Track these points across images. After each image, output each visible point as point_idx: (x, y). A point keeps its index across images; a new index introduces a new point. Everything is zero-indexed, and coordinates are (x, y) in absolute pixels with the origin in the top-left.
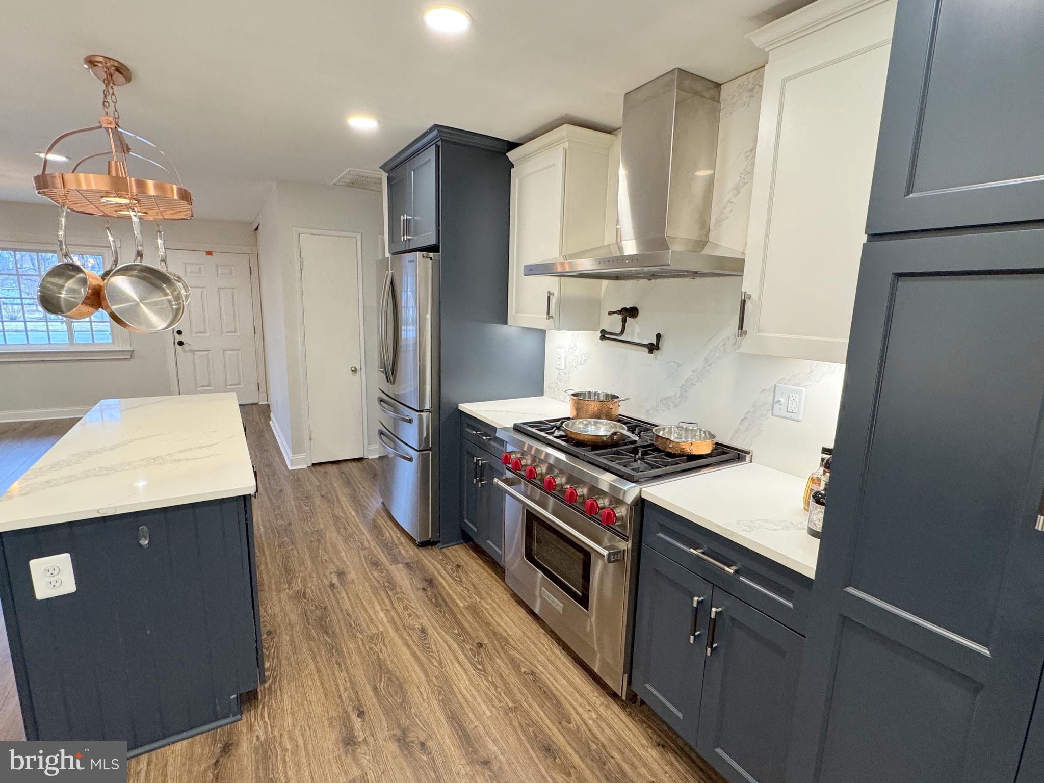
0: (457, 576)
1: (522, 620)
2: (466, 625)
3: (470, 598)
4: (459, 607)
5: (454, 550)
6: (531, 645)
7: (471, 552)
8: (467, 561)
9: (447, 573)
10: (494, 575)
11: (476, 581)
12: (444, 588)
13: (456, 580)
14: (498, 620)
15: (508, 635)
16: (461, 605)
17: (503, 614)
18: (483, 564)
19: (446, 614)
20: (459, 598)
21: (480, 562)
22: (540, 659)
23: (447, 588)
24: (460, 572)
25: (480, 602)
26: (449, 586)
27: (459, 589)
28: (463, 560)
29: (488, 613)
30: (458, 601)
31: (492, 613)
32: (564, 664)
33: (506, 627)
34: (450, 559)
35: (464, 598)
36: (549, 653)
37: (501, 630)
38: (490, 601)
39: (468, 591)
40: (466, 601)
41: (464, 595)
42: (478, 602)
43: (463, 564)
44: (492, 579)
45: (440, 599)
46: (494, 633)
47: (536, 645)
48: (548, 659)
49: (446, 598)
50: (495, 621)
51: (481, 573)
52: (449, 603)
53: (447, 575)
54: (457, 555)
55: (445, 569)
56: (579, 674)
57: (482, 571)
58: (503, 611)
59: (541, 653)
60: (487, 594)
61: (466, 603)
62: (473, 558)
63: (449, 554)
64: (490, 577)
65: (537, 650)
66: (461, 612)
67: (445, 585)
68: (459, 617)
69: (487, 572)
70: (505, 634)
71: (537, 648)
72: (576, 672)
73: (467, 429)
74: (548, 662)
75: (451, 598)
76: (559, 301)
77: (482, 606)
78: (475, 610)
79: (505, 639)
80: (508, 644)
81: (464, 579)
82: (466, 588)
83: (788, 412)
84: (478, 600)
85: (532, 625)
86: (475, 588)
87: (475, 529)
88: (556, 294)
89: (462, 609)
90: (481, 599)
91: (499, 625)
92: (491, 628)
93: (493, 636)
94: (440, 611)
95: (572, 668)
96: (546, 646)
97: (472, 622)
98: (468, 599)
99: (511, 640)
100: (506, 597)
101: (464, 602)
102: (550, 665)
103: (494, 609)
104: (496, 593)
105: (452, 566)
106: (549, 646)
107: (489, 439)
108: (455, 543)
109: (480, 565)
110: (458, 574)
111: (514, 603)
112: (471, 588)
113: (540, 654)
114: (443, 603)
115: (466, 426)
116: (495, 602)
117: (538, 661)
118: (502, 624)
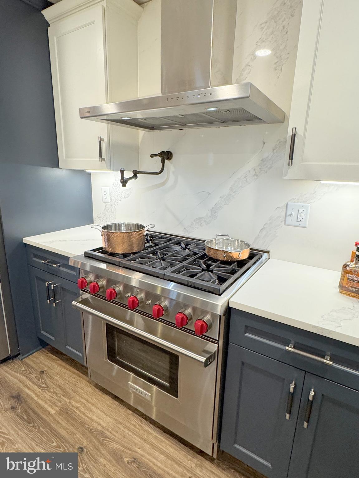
0: (42, 383)
1: (110, 407)
2: (63, 432)
3: (60, 402)
4: (52, 415)
5: (34, 357)
6: (125, 430)
7: (51, 355)
8: (48, 365)
9: (33, 382)
10: (76, 371)
11: (61, 382)
12: (32, 399)
13: (43, 387)
14: (90, 415)
15: (103, 427)
16: (53, 412)
17: (93, 408)
18: (63, 364)
19: (41, 428)
20: (50, 406)
21: (60, 362)
22: (136, 441)
23: (36, 398)
24: (45, 377)
25: (70, 402)
26: (37, 395)
27: (48, 395)
28: (45, 365)
29: (80, 411)
30: (50, 409)
31: (83, 410)
32: (156, 438)
33: (99, 420)
34: (33, 368)
35: (54, 404)
36: (141, 432)
37: (96, 425)
38: (78, 398)
39: (57, 394)
40: (56, 406)
41: (54, 400)
42: (68, 404)
43: (46, 369)
44: (75, 376)
45: (32, 414)
46: (91, 431)
47: (128, 429)
48: (142, 439)
49: (36, 409)
50: (88, 417)
51: (64, 373)
52: (41, 414)
53: (33, 385)
54: (38, 361)
55: (30, 380)
56: (171, 444)
57: (64, 370)
58: (93, 405)
59: (135, 434)
60: (74, 392)
61: (58, 409)
62: (53, 360)
63: (31, 363)
64: (72, 374)
65: (131, 434)
66: (55, 419)
67: (33, 396)
68: (54, 425)
69: (69, 370)
70: (100, 428)
71: (130, 431)
72: (167, 442)
73: (34, 259)
74: (143, 443)
75: (42, 408)
76: (109, 146)
77: (72, 406)
78: (67, 413)
79: (102, 433)
80: (106, 437)
81: (50, 384)
82: (54, 393)
83: (297, 221)
84: (68, 401)
85: (120, 409)
86: (62, 389)
87: (53, 338)
88: (106, 140)
89: (54, 416)
90: (70, 399)
91: (92, 420)
92: (87, 426)
93: (90, 435)
94: (33, 426)
95: (164, 439)
96: (137, 426)
97: (67, 426)
98: (59, 404)
99: (106, 432)
100: (90, 389)
101: (55, 407)
102: (146, 445)
103: (84, 406)
104: (81, 388)
105: (36, 374)
106: (139, 425)
107: (59, 266)
108: (34, 351)
109: (61, 365)
110: (43, 381)
111: (99, 393)
112: (58, 390)
113: (134, 436)
114: (34, 417)
115: (32, 256)
116: (82, 397)
117: (135, 444)
118: (94, 418)
